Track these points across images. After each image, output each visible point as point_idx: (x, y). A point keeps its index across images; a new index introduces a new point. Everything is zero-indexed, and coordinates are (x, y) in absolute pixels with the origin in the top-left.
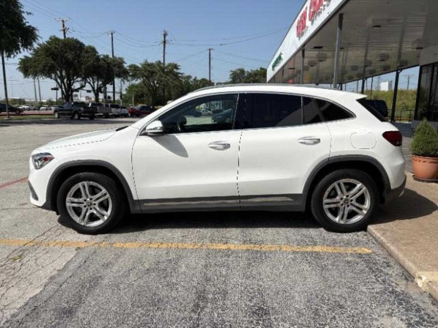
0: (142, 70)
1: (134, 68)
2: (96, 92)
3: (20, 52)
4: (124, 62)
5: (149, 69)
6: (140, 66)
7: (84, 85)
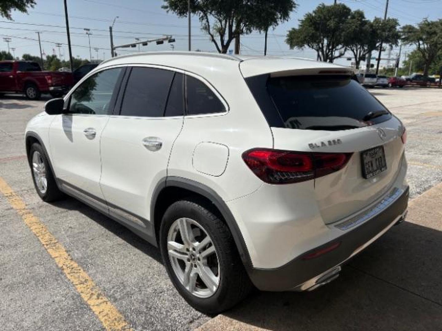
0: (419, 32)
1: (409, 29)
2: (358, 60)
3: (278, 24)
4: (397, 24)
5: (427, 29)
6: (417, 27)
7: (343, 53)
